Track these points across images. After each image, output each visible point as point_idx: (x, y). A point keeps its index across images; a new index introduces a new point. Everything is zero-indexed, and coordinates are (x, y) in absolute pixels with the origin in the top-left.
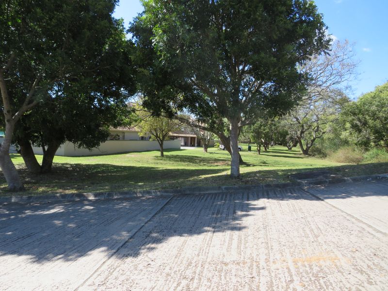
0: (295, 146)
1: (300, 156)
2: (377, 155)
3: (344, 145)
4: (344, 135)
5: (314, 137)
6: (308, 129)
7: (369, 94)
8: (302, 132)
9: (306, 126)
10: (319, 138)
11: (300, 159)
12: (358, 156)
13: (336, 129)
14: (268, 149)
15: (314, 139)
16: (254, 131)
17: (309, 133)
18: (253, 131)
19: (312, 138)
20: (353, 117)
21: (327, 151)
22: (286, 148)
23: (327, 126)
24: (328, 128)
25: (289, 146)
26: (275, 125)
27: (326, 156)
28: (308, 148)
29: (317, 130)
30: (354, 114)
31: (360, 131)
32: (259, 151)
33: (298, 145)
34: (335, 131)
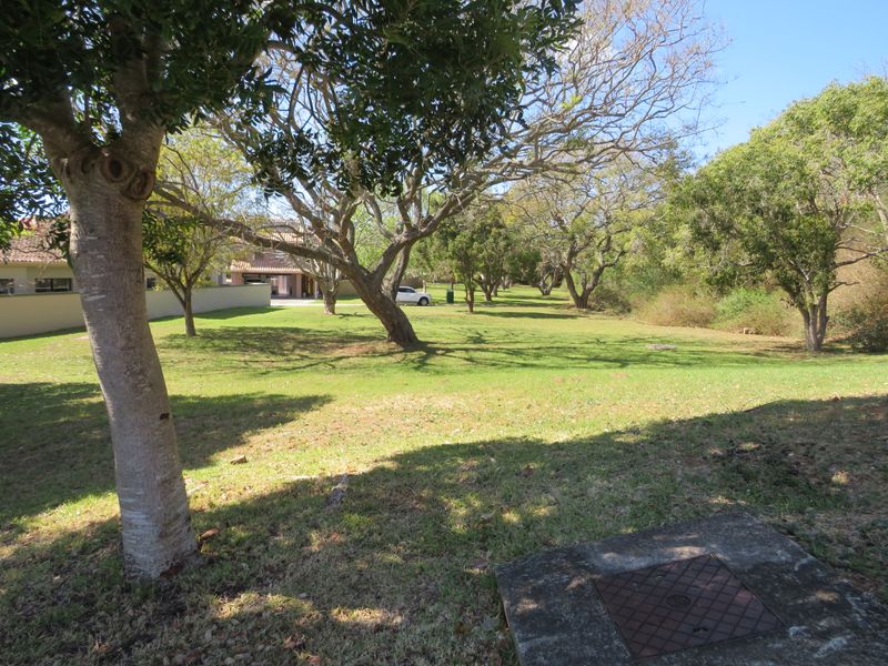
0: (557, 285)
1: (569, 312)
2: (748, 304)
3: (670, 283)
4: (672, 257)
5: (601, 263)
6: (587, 245)
7: (735, 149)
8: (572, 254)
9: (581, 239)
10: (611, 265)
11: (569, 320)
12: (705, 309)
13: (651, 244)
14: (496, 296)
15: (601, 269)
16: (455, 255)
17: (589, 256)
18: (454, 253)
19: (596, 268)
20: (698, 210)
21: (632, 299)
22: (537, 292)
23: (632, 235)
24: (632, 240)
25: (545, 285)
26: (506, 238)
27: (629, 311)
28: (587, 292)
29: (608, 248)
30: (702, 201)
31: (715, 247)
32: (471, 304)
33: (565, 283)
34: (649, 248)
